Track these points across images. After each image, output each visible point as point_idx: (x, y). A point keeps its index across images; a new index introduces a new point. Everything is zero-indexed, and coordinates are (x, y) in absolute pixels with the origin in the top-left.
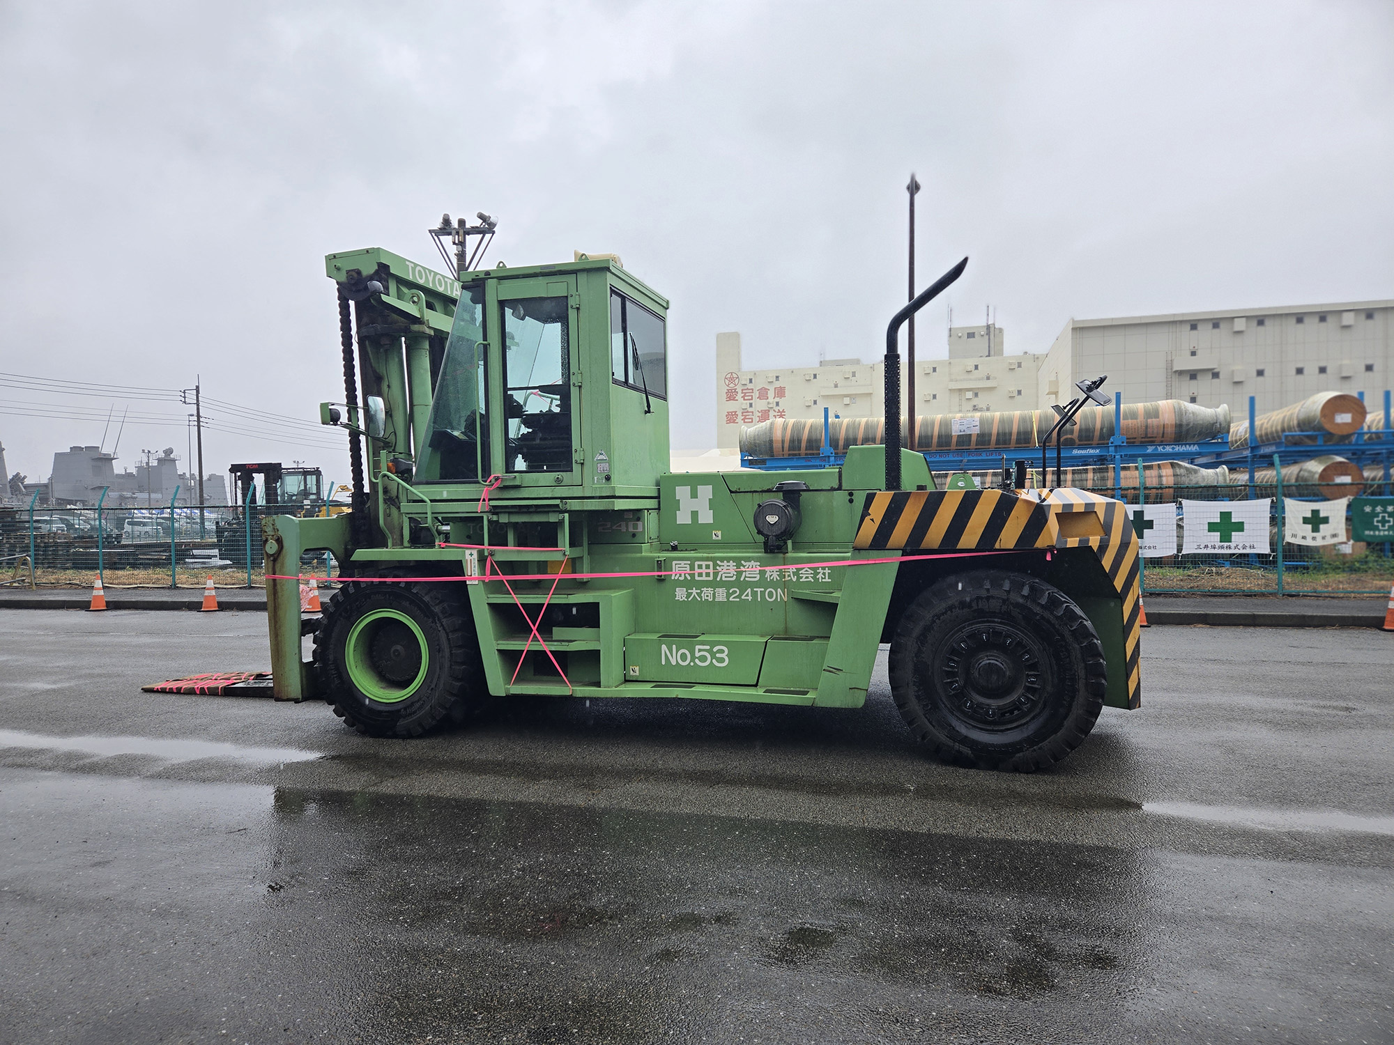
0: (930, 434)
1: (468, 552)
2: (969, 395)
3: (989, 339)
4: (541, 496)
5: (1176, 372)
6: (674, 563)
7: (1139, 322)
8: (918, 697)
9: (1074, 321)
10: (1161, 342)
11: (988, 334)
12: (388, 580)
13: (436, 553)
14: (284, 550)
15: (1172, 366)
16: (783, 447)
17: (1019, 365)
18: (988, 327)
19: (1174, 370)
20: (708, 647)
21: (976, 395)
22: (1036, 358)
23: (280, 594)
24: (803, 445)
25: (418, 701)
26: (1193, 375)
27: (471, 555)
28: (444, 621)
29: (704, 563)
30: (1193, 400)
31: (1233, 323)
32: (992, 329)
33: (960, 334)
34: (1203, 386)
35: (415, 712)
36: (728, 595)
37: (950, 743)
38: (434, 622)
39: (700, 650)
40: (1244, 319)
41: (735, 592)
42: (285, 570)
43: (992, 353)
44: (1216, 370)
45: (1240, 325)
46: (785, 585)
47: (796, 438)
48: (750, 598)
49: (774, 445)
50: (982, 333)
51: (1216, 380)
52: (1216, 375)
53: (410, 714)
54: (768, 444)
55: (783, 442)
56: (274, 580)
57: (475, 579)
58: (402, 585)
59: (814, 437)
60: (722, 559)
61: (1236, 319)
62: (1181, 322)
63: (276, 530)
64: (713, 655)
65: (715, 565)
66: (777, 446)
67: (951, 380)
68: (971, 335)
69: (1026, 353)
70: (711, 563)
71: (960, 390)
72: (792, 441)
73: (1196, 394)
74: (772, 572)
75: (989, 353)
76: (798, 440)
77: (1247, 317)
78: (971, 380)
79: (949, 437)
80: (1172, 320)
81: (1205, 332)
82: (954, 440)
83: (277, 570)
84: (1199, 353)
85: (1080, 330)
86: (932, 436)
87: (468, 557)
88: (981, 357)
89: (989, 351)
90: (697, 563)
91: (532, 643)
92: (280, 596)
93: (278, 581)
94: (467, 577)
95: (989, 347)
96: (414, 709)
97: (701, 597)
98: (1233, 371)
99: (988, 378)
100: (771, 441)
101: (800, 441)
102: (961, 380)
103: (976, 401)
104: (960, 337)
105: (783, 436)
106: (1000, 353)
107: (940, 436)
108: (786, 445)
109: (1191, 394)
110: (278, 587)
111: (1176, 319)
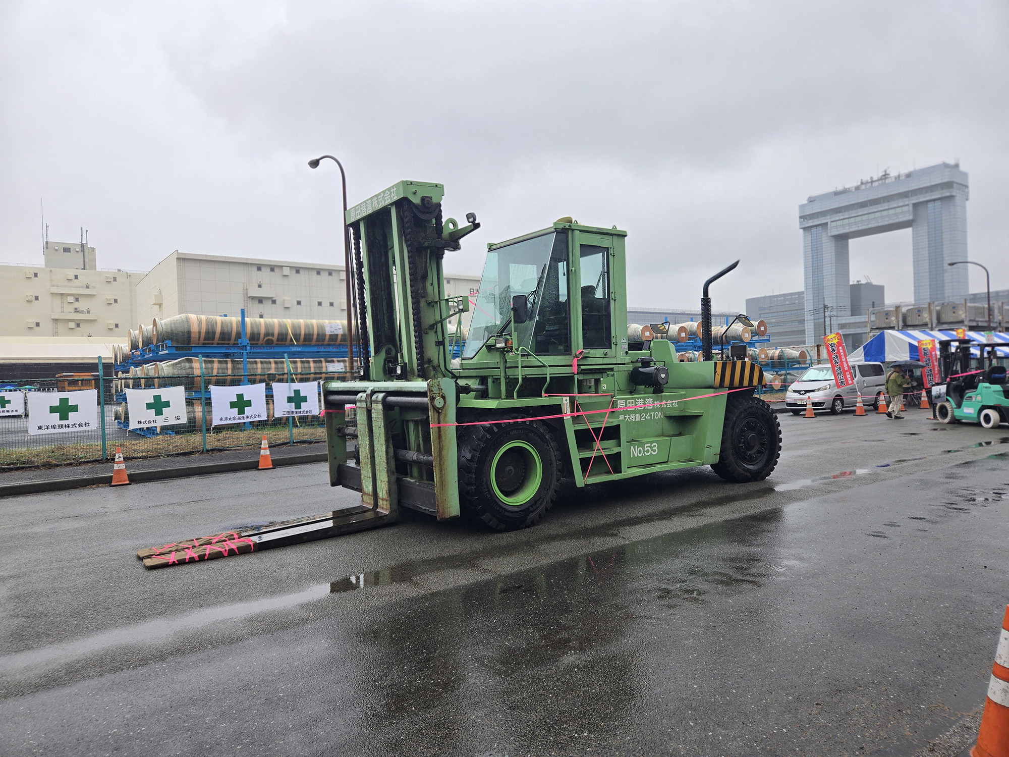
0: (311, 332)
1: (564, 398)
2: (71, 299)
3: (84, 255)
4: (597, 363)
5: (250, 297)
6: (619, 401)
7: (224, 260)
8: (733, 455)
9: (178, 254)
10: (239, 275)
11: (83, 251)
12: (519, 420)
13: (544, 400)
14: (446, 404)
15: (247, 293)
16: (199, 338)
17: (115, 280)
18: (82, 246)
19: (249, 296)
20: (649, 445)
21: (77, 300)
22: (129, 276)
23: (443, 438)
24: (217, 335)
25: (540, 499)
26: (261, 300)
27: (566, 400)
28: (551, 444)
29: (631, 401)
30: (261, 317)
31: (282, 269)
32: (86, 248)
33: (56, 248)
34: (266, 307)
35: (538, 507)
36: (641, 417)
37: (743, 472)
38: (548, 446)
39: (647, 447)
40: (289, 268)
41: (643, 415)
42: (447, 419)
43: (87, 267)
44: (274, 299)
45: (286, 271)
46: (662, 409)
47: (210, 330)
48: (649, 418)
49: (192, 335)
50: (77, 250)
51: (274, 305)
52: (274, 302)
53: (535, 509)
54: (186, 335)
55: (200, 333)
56: (439, 428)
57: (568, 415)
58: (528, 423)
59: (226, 331)
60: (638, 399)
61: (284, 268)
62: (252, 264)
63: (440, 389)
64: (652, 450)
65: (636, 401)
66: (194, 336)
67: (53, 286)
68: (67, 250)
69: (119, 270)
70: (633, 401)
71: (62, 295)
72: (207, 333)
73: (262, 313)
74: (657, 404)
75: (84, 267)
76: (212, 332)
77: (291, 267)
78: (72, 287)
79: (324, 335)
80: (246, 262)
81: (266, 272)
82: (327, 337)
83: (441, 419)
84: (263, 286)
85: (183, 260)
86: (313, 334)
87: (564, 402)
88: (77, 269)
89: (84, 265)
90: (628, 401)
91: (597, 451)
92: (443, 439)
93: (442, 429)
94: (564, 414)
95: (84, 261)
96: (537, 505)
97: (630, 420)
98: (284, 300)
99: (87, 287)
100: (189, 333)
101: (214, 333)
102: (62, 286)
103: (77, 305)
104: (56, 250)
105: (200, 328)
106: (94, 267)
107: (318, 335)
108: (203, 335)
109: (260, 313)
110: (442, 432)
111: (248, 262)
